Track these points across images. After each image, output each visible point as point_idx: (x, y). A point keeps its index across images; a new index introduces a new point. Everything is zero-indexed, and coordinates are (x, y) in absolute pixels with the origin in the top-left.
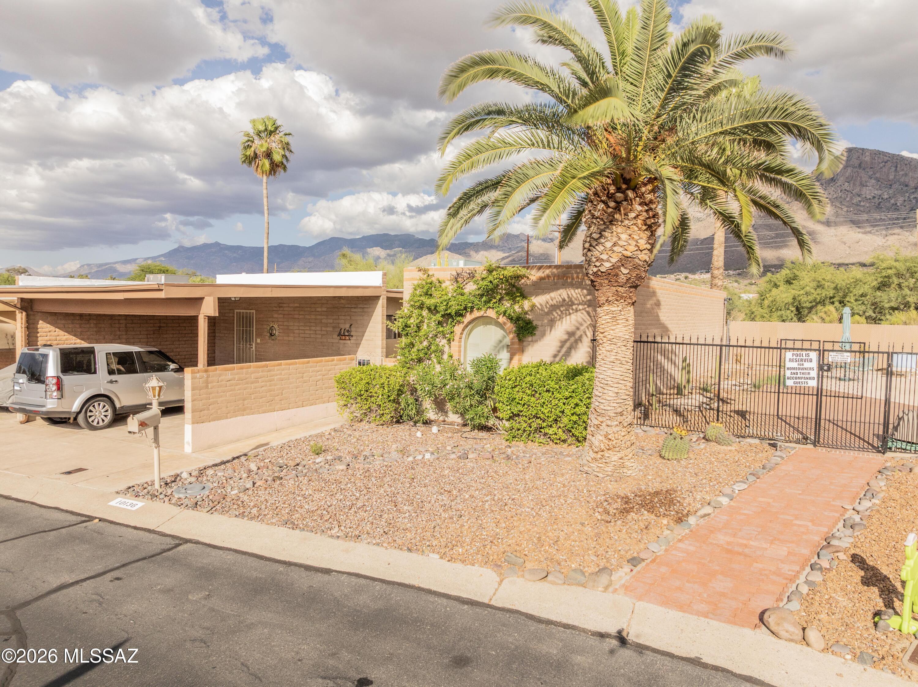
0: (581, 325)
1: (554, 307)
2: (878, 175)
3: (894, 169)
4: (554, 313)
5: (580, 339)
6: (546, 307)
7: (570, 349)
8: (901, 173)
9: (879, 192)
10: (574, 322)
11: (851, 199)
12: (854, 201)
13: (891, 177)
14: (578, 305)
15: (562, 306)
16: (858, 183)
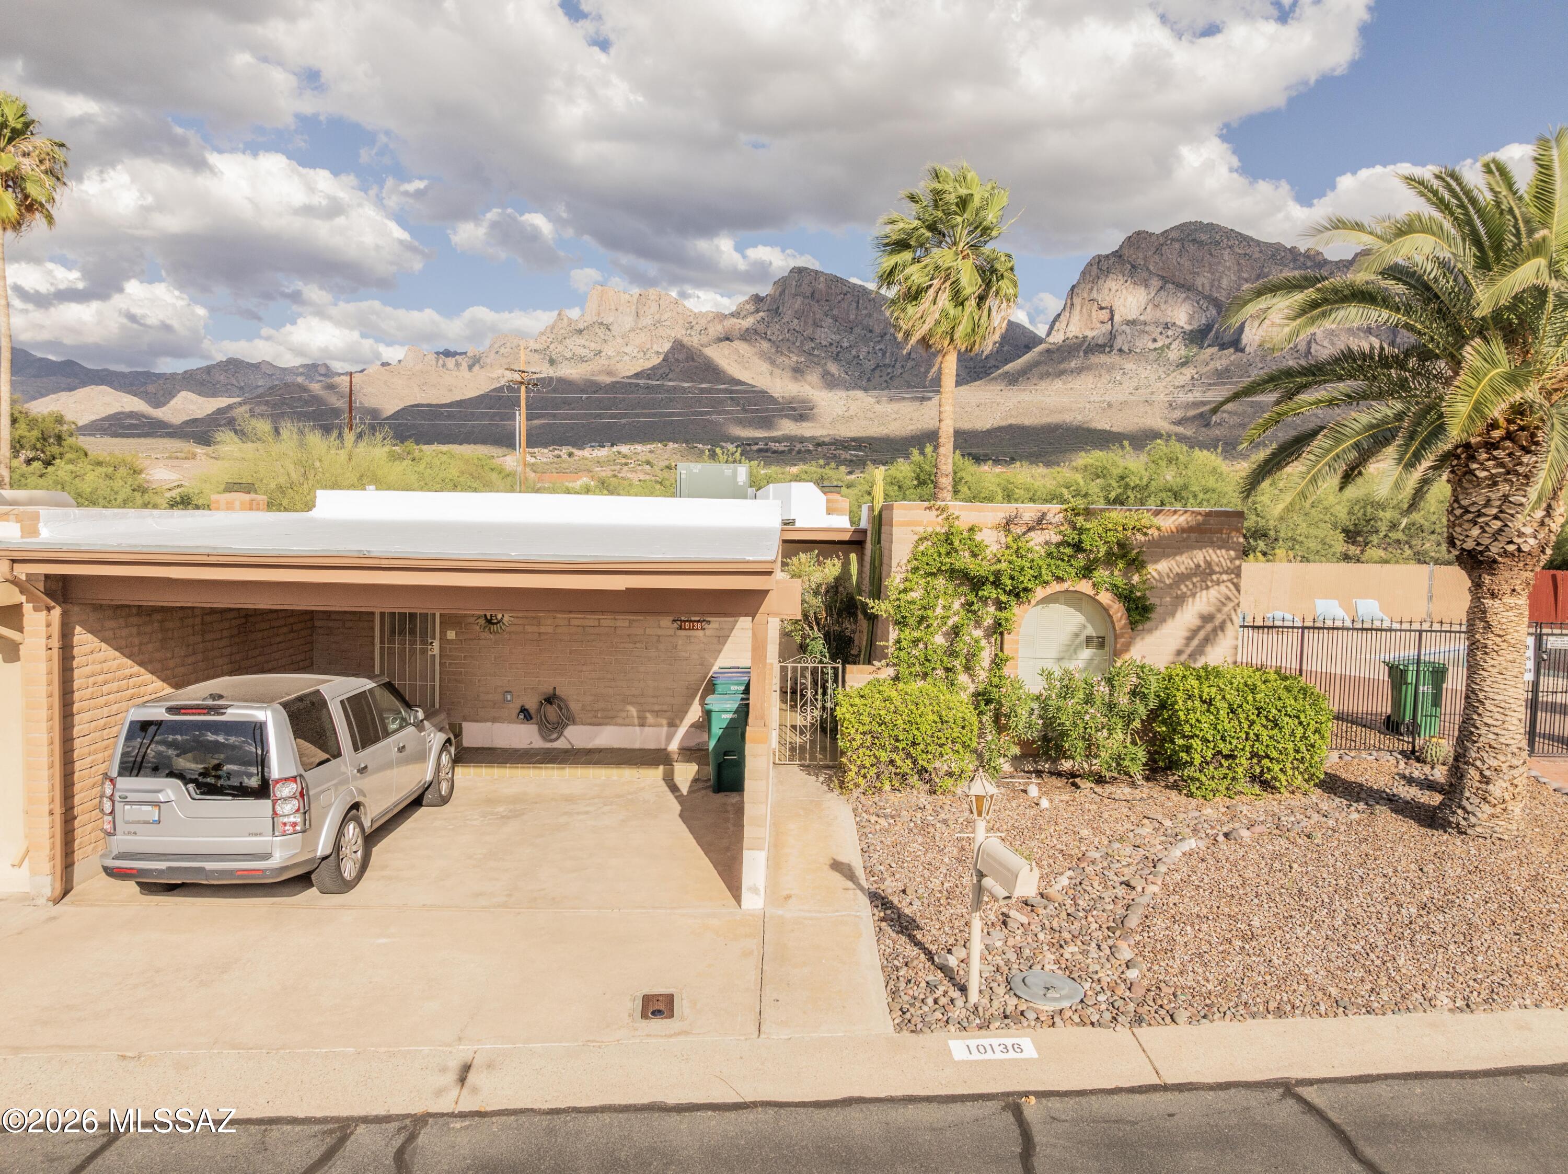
0: (1224, 604)
1: (1181, 578)
2: (835, 312)
3: (854, 305)
4: (1182, 587)
5: (1222, 627)
6: (1169, 577)
7: (1207, 640)
8: (864, 312)
9: (838, 337)
10: (1213, 600)
11: (802, 343)
12: (806, 348)
13: (852, 317)
14: (1221, 574)
15: (1195, 575)
16: (810, 321)
